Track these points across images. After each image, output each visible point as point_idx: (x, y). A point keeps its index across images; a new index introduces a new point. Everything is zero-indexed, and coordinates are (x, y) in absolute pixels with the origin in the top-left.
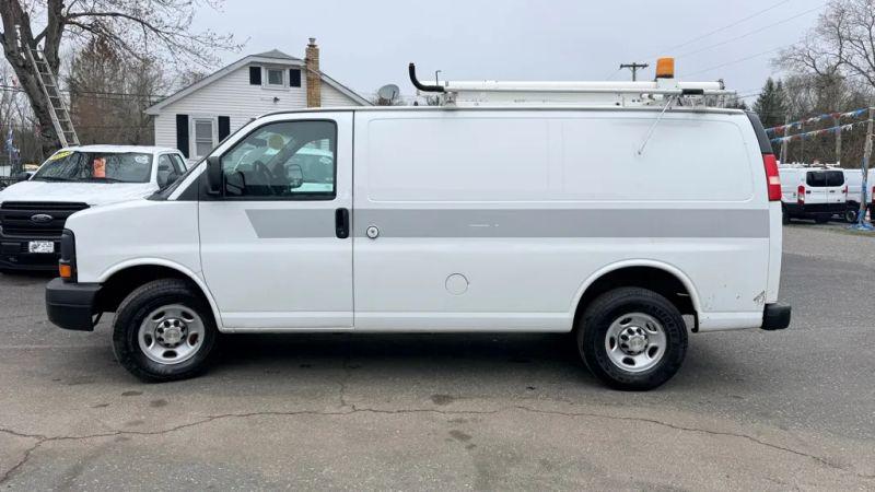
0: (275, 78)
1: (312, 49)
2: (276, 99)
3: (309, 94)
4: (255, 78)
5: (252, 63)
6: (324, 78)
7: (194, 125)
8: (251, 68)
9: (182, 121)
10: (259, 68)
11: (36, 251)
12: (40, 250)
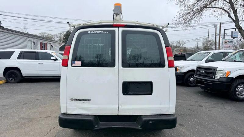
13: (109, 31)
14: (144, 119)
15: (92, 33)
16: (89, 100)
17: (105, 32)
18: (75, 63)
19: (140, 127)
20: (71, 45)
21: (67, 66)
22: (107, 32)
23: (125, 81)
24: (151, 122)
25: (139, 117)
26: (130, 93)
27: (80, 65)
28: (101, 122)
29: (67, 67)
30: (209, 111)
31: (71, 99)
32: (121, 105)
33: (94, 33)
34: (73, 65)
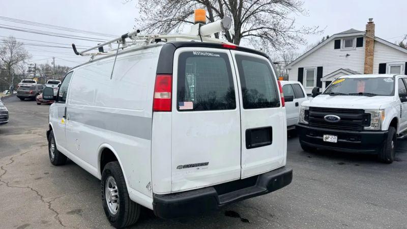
0: (348, 44)
1: (371, 24)
2: (348, 55)
3: (366, 49)
4: (337, 46)
5: (335, 38)
6: (376, 39)
7: (306, 72)
8: (335, 41)
9: (301, 71)
10: (340, 40)
11: (327, 140)
12: (329, 140)
14: (270, 177)
15: (200, 56)
16: (206, 164)
17: (217, 55)
18: (183, 105)
19: (266, 190)
20: (172, 74)
21: (171, 111)
22: (219, 55)
23: (248, 128)
24: (276, 180)
25: (259, 177)
26: (253, 145)
27: (192, 108)
29: (171, 113)
31: (180, 167)
32: (244, 164)
33: (203, 56)
34: (181, 108)
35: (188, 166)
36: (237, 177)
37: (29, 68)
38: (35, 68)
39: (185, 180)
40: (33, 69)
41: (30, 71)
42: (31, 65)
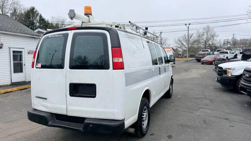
13: (63, 34)
14: (86, 121)
16: (46, 99)
17: (61, 36)
18: (38, 65)
19: (82, 129)
21: (34, 68)
22: (62, 36)
23: (72, 82)
24: (91, 126)
27: (40, 67)
28: (57, 119)
30: (230, 126)
31: (36, 97)
32: (68, 106)
35: (41, 98)
36: (64, 113)
37: (224, 42)
38: (227, 42)
39: (39, 104)
40: (226, 43)
41: (224, 44)
42: (225, 40)
